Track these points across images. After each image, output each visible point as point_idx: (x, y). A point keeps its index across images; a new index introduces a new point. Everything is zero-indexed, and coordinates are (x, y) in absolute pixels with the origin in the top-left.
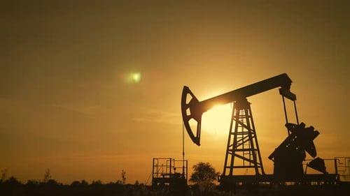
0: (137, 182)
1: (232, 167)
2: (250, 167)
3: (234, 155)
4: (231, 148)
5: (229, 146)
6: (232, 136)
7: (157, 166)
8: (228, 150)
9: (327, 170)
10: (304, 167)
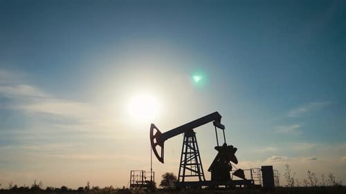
0: (124, 187)
1: (184, 176)
2: (196, 176)
3: (185, 168)
4: (183, 163)
5: (181, 162)
6: (184, 155)
7: (134, 176)
8: (181, 164)
9: (246, 177)
10: (231, 175)
